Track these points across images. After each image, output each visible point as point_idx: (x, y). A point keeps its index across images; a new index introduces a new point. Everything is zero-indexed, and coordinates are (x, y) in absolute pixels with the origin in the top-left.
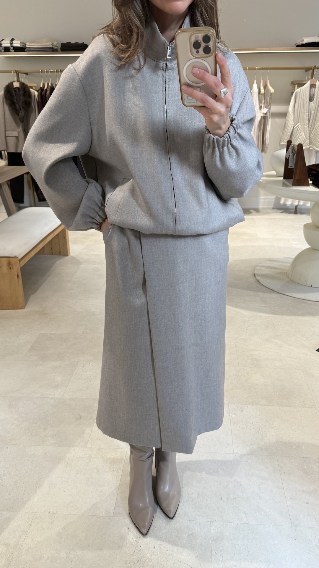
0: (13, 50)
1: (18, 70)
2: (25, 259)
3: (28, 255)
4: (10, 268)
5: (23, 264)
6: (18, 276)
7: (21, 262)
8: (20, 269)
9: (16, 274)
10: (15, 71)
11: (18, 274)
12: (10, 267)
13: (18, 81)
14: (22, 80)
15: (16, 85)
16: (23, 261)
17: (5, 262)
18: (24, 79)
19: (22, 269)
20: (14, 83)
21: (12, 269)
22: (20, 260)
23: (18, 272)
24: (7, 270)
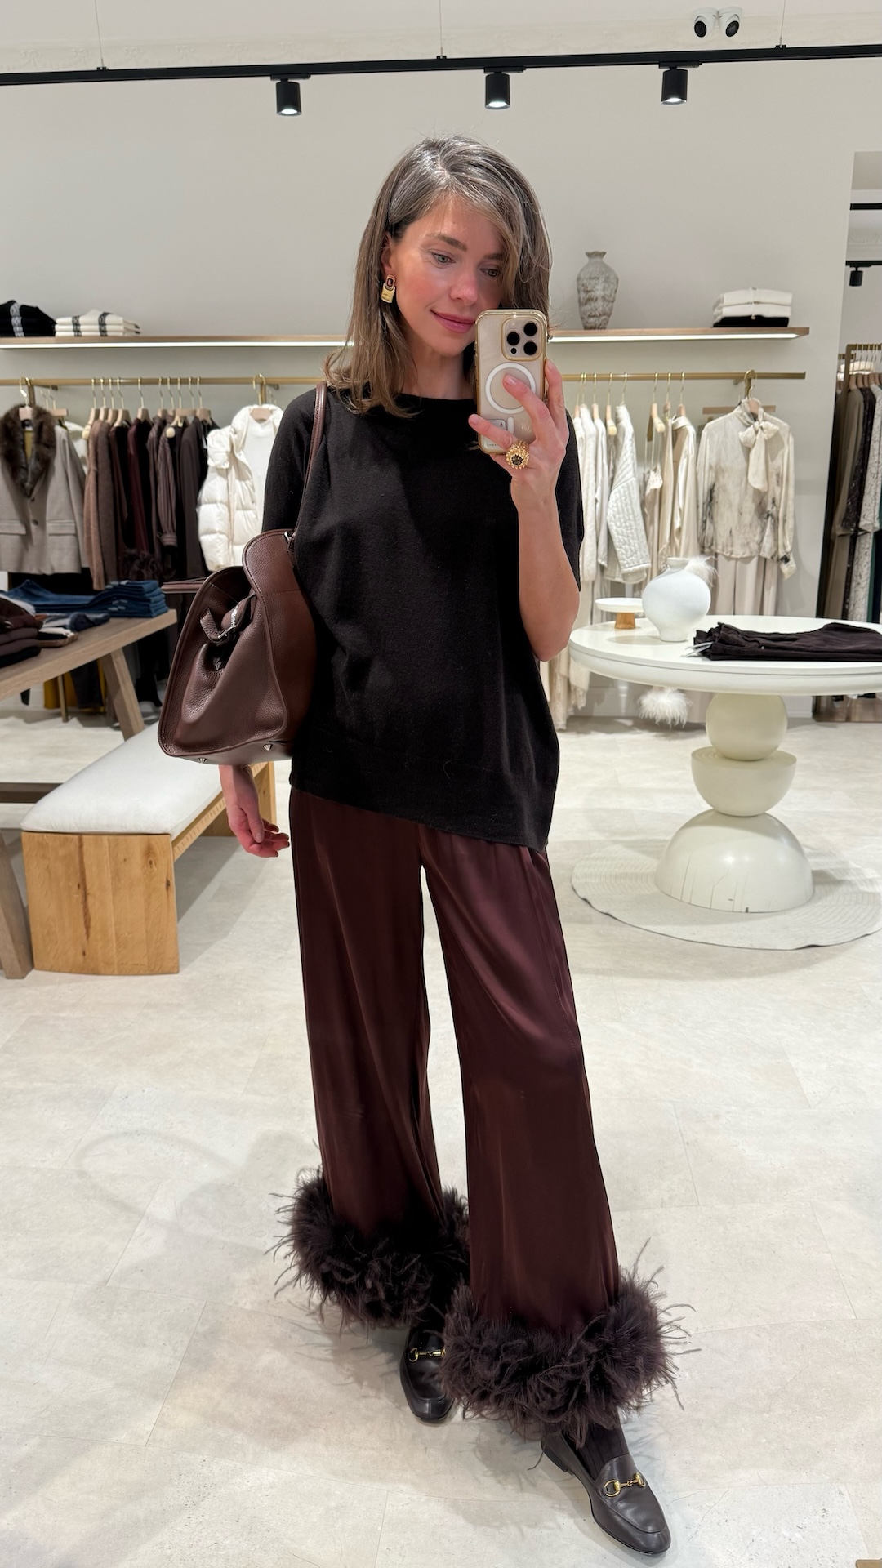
0: (22, 334)
1: (33, 379)
2: (184, 839)
4: (151, 862)
5: (181, 854)
6: (168, 884)
7: (176, 848)
8: (172, 867)
9: (165, 880)
10: (24, 382)
11: (169, 879)
12: (149, 860)
13: (30, 405)
14: (39, 402)
15: (26, 413)
16: (180, 844)
17: (137, 845)
18: (45, 400)
19: (178, 863)
20: (21, 410)
21: (153, 864)
22: (175, 842)
23: (168, 875)
24: (143, 867)
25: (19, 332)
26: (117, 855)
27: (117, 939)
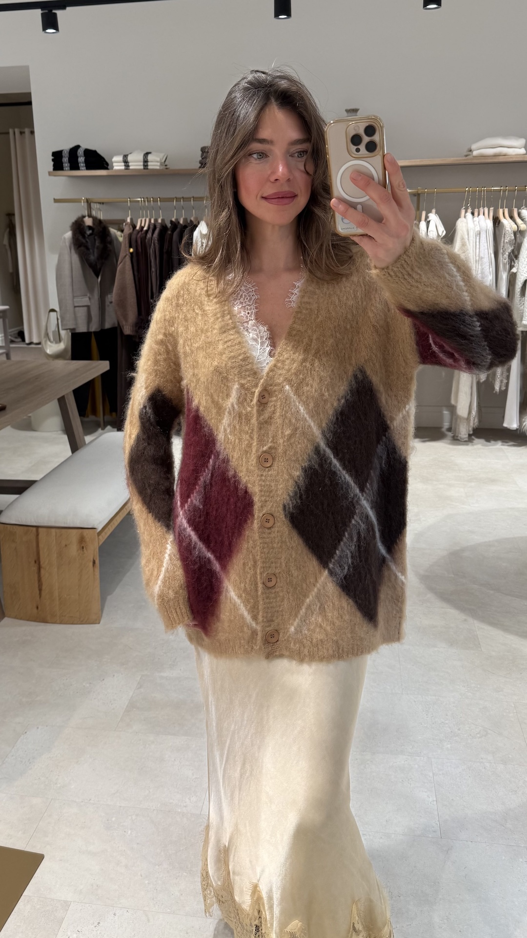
0: (85, 168)
1: (90, 197)
2: (106, 530)
3: (112, 524)
4: (83, 548)
5: (103, 541)
6: (94, 562)
7: (100, 537)
8: (97, 550)
9: (92, 560)
10: (85, 201)
11: (95, 559)
12: (82, 546)
15: (88, 222)
16: (103, 534)
17: (74, 535)
18: (100, 213)
19: (101, 549)
20: (84, 220)
21: (85, 548)
22: (99, 533)
23: (94, 556)
24: (78, 550)
25: (83, 167)
26: (60, 542)
27: (60, 599)
